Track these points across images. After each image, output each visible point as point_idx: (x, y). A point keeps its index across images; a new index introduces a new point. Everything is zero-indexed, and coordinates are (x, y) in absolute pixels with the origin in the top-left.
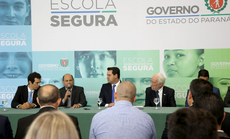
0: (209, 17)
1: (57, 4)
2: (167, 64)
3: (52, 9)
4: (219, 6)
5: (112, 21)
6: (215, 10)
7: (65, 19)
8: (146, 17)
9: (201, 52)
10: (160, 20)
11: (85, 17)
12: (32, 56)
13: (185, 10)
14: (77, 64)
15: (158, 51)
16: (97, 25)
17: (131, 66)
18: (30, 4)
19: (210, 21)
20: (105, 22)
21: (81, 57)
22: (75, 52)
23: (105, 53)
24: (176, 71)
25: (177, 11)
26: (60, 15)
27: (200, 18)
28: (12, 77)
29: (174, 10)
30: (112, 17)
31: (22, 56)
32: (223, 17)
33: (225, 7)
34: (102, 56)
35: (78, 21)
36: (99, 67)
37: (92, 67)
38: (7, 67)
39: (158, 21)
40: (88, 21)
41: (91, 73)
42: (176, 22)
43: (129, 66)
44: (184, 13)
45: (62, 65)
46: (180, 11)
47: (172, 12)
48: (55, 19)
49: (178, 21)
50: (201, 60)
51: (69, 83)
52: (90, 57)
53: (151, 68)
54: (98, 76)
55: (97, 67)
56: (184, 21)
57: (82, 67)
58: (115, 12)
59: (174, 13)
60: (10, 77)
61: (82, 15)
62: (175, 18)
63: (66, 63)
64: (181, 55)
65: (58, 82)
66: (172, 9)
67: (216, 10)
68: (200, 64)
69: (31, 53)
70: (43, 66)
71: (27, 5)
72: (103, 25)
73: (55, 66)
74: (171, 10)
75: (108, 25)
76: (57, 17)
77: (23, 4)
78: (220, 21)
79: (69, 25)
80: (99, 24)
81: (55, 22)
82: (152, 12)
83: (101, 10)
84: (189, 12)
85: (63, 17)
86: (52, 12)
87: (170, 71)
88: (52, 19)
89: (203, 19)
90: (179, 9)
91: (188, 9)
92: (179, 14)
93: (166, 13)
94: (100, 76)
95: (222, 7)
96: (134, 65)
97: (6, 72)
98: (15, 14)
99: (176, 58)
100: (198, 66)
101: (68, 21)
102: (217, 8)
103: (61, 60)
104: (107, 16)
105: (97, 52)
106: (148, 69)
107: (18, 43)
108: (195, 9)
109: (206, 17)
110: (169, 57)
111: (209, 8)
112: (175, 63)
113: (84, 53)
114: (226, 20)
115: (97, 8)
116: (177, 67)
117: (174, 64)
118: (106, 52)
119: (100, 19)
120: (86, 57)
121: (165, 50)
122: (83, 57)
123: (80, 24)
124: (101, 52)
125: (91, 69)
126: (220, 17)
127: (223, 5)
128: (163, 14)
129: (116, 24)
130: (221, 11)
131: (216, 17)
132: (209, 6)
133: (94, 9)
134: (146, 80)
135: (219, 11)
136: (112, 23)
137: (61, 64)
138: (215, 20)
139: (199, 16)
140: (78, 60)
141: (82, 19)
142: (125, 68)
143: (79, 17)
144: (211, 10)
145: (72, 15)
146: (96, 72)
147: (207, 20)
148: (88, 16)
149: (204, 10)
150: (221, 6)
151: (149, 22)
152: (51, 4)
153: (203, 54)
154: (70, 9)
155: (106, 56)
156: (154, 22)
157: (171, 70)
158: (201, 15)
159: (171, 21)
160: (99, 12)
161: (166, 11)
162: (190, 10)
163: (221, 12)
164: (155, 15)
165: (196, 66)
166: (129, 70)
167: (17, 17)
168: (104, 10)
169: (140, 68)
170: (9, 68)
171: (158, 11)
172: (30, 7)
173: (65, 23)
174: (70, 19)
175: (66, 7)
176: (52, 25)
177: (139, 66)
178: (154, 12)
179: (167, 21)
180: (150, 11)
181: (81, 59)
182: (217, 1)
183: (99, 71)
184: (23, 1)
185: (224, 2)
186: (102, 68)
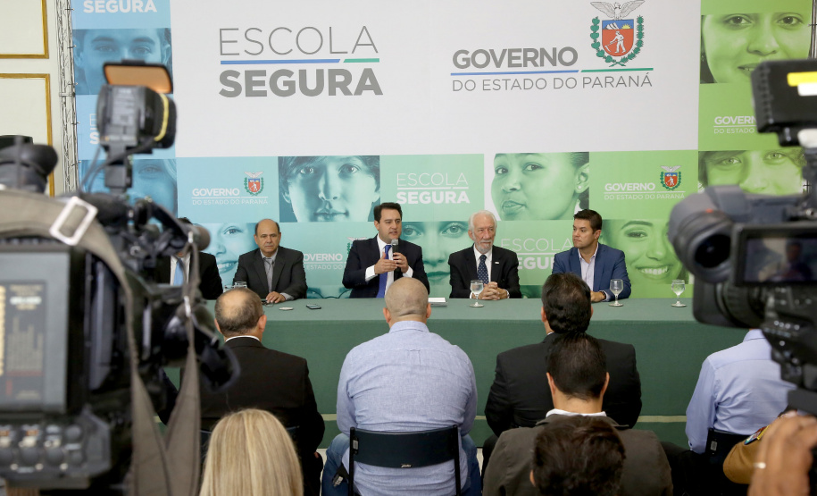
0: (602, 76)
1: (236, 42)
2: (503, 187)
3: (222, 54)
4: (624, 49)
5: (368, 82)
6: (614, 58)
7: (255, 78)
8: (452, 74)
9: (582, 158)
10: (486, 83)
11: (303, 74)
13: (545, 58)
14: (284, 187)
15: (481, 157)
16: (332, 92)
17: (417, 193)
18: (170, 43)
19: (603, 83)
20: (352, 87)
21: (294, 171)
22: (280, 159)
23: (352, 162)
24: (522, 205)
25: (526, 59)
26: (241, 69)
27: (579, 76)
29: (518, 58)
30: (368, 73)
31: (151, 168)
32: (634, 75)
33: (637, 51)
34: (346, 170)
35: (285, 83)
36: (338, 196)
37: (321, 195)
39: (479, 85)
40: (312, 84)
41: (320, 210)
42: (522, 86)
43: (410, 194)
44: (542, 64)
45: (248, 191)
46: (533, 60)
47: (514, 62)
48: (230, 78)
49: (528, 84)
50: (583, 178)
51: (269, 241)
52: (316, 171)
53: (464, 198)
54: (336, 217)
55: (333, 194)
56: (541, 84)
57: (296, 196)
58: (377, 60)
59: (519, 65)
61: (295, 68)
62: (521, 78)
63: (258, 187)
64: (536, 167)
65: (239, 231)
66: (514, 54)
67: (618, 59)
68: (580, 187)
69: (173, 162)
70: (203, 192)
71: (163, 44)
72: (347, 92)
73: (230, 194)
74: (511, 58)
75: (358, 92)
76: (236, 74)
77: (151, 42)
78: (627, 84)
79: (264, 94)
80: (338, 90)
81: (230, 86)
82: (465, 63)
83: (342, 57)
84: (554, 64)
85: (249, 74)
86: (223, 63)
87: (510, 205)
88: (224, 78)
89: (587, 81)
90: (531, 55)
91: (551, 56)
92: (530, 67)
93: (498, 64)
94: (340, 219)
95: (631, 51)
96: (422, 191)
99: (524, 173)
100: (575, 194)
101: (262, 83)
102: (620, 54)
103: (246, 179)
104: (357, 71)
105: (332, 158)
106: (456, 199)
108: (568, 57)
109: (593, 76)
110: (505, 171)
111: (600, 54)
112: (522, 185)
113: (301, 161)
114: (640, 84)
115: (332, 53)
116: (526, 195)
117: (518, 187)
118: (355, 159)
119: (340, 78)
120: (307, 170)
121: (498, 155)
122: (298, 172)
123: (291, 92)
124: (342, 159)
125: (320, 201)
126: (626, 75)
127: (634, 46)
128: (492, 67)
129: (378, 92)
130: (630, 61)
131: (616, 75)
132: (601, 48)
133: (324, 54)
134: (451, 228)
135: (625, 60)
136: (368, 88)
137: (246, 188)
138: (615, 83)
139: (577, 71)
140: (286, 179)
141: (296, 78)
142: (403, 198)
143: (289, 73)
144: (605, 58)
145: (271, 70)
146: (331, 207)
147: (597, 83)
148: (311, 71)
149: (589, 58)
151: (458, 86)
152: (221, 42)
153: (587, 164)
154: (268, 55)
155: (355, 170)
157: (512, 202)
158: (583, 71)
159: (510, 84)
160: (337, 61)
161: (498, 58)
162: (556, 57)
163: (629, 64)
164: (472, 69)
165: (571, 193)
166: (411, 202)
168: (350, 56)
169: (438, 198)
172: (169, 50)
173: (255, 88)
174: (267, 79)
175: (256, 48)
176: (223, 93)
177: (434, 194)
178: (471, 61)
179: (502, 84)
180: (460, 59)
181: (293, 177)
182: (619, 37)
183: (337, 206)
184: (152, 35)
185: (636, 39)
186: (344, 197)
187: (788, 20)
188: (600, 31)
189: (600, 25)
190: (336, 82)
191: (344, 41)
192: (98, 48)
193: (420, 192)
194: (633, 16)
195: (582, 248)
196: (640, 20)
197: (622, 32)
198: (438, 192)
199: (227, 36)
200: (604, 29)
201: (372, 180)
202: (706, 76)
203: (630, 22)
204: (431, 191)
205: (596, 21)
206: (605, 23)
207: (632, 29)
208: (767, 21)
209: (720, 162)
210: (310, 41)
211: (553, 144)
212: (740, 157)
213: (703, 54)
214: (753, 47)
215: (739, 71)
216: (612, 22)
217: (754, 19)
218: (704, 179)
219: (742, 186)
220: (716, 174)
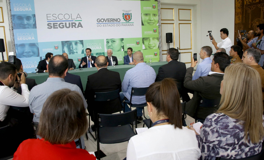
0: (125, 24)
1: (50, 17)
2: (108, 45)
5: (80, 25)
7: (55, 25)
8: (97, 23)
9: (122, 39)
10: (104, 25)
11: (66, 24)
12: (38, 45)
14: (63, 48)
15: (103, 40)
16: (72, 27)
18: (35, 17)
20: (77, 26)
22: (62, 42)
24: (112, 49)
25: (111, 21)
26: (52, 23)
27: (121, 24)
28: (29, 57)
30: (80, 23)
31: (33, 45)
32: (131, 24)
33: (131, 19)
34: (76, 43)
35: (62, 26)
37: (71, 49)
38: (25, 51)
39: (102, 26)
40: (68, 26)
41: (71, 52)
42: (111, 26)
44: (114, 22)
46: (112, 21)
48: (50, 25)
50: (123, 43)
52: (70, 44)
53: (101, 48)
54: (75, 53)
55: (74, 49)
57: (66, 50)
58: (81, 21)
60: (27, 57)
61: (64, 22)
62: (110, 24)
63: (57, 48)
64: (114, 41)
67: (128, 21)
69: (37, 43)
71: (34, 18)
72: (75, 27)
73: (51, 50)
74: (108, 20)
75: (78, 27)
76: (51, 24)
77: (31, 17)
79: (57, 28)
80: (73, 27)
81: (49, 26)
82: (99, 21)
83: (74, 20)
85: (54, 24)
86: (48, 21)
88: (48, 25)
90: (112, 20)
92: (112, 22)
93: (106, 22)
94: (76, 54)
97: (25, 54)
98: (27, 23)
99: (112, 43)
101: (57, 26)
103: (55, 46)
104: (77, 23)
105: (73, 41)
106: (99, 48)
107: (30, 38)
108: (119, 20)
109: (123, 24)
110: (108, 42)
111: (124, 20)
113: (66, 42)
115: (72, 19)
116: (112, 47)
117: (111, 45)
118: (78, 41)
119: (74, 24)
120: (68, 44)
121: (107, 39)
122: (66, 44)
123: (63, 27)
124: (75, 41)
125: (71, 50)
126: (129, 24)
128: (104, 22)
129: (82, 27)
131: (128, 24)
133: (70, 19)
134: (98, 54)
135: (129, 21)
136: (80, 26)
137: (55, 48)
140: (63, 46)
141: (64, 24)
143: (63, 24)
145: (59, 23)
146: (73, 51)
147: (124, 25)
149: (122, 21)
150: (129, 19)
151: (98, 26)
152: (47, 17)
153: (123, 41)
154: (58, 20)
155: (78, 43)
157: (110, 48)
159: (108, 25)
160: (73, 21)
161: (106, 20)
162: (116, 20)
163: (130, 22)
164: (101, 22)
165: (121, 46)
167: (28, 24)
168: (76, 20)
170: (26, 52)
171: (102, 20)
172: (35, 19)
173: (55, 27)
174: (58, 25)
175: (55, 18)
176: (48, 28)
180: (98, 20)
181: (65, 45)
182: (128, 17)
183: (75, 51)
184: (31, 15)
185: (130, 17)
186: (76, 49)
187: (155, 15)
188: (124, 16)
190: (73, 25)
191: (74, 17)
192: (18, 19)
194: (130, 13)
195: (129, 55)
196: (131, 14)
197: (128, 16)
198: (95, 47)
199: (48, 16)
200: (125, 15)
201: (82, 45)
202: (143, 24)
205: (123, 14)
207: (130, 15)
208: (151, 15)
209: (146, 40)
210: (67, 17)
211: (117, 37)
213: (142, 20)
214: (150, 19)
215: (148, 24)
217: (149, 14)
218: (143, 43)
219: (149, 44)
220: (145, 42)
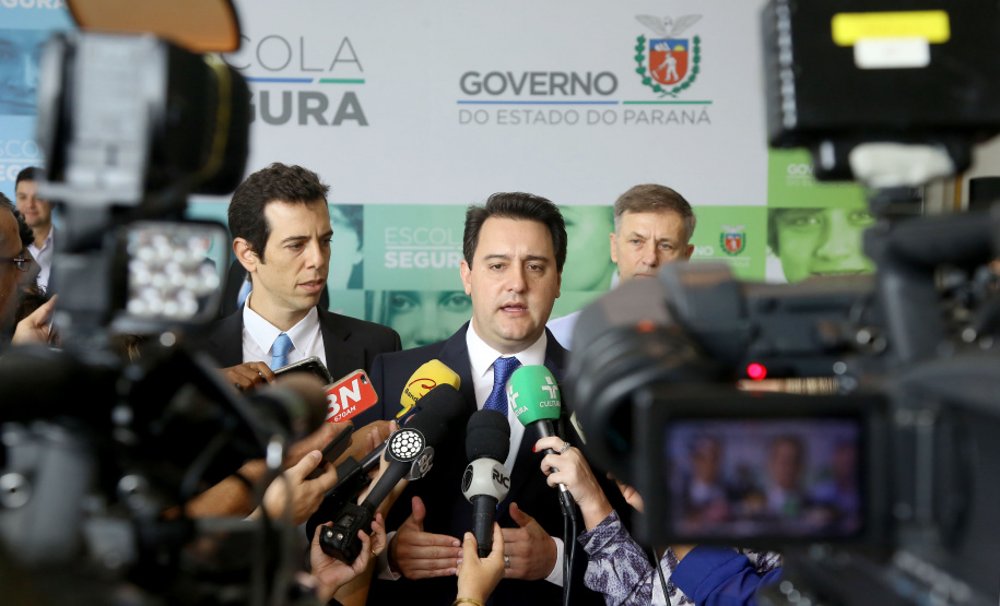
0: (648, 109)
4: (676, 76)
5: (350, 110)
6: (663, 87)
8: (460, 102)
10: (502, 114)
11: (265, 96)
13: (577, 85)
16: (303, 121)
17: (411, 254)
19: (649, 118)
20: (330, 115)
25: (553, 86)
27: (620, 109)
29: (543, 84)
30: (350, 98)
32: (688, 109)
33: (692, 78)
39: (493, 117)
40: (276, 110)
42: (547, 119)
43: (402, 254)
44: (573, 92)
46: (561, 87)
47: (538, 88)
49: (555, 117)
56: (571, 117)
58: (361, 81)
59: (544, 93)
61: (256, 88)
62: (546, 109)
66: (538, 79)
67: (669, 88)
72: (322, 122)
74: (533, 84)
75: (337, 121)
78: (680, 121)
80: (311, 119)
82: (474, 88)
83: (317, 76)
84: (587, 90)
89: (629, 115)
90: (559, 80)
91: (585, 82)
92: (558, 96)
93: (517, 91)
95: (685, 79)
96: (419, 251)
102: (672, 82)
104: (335, 95)
108: (606, 84)
109: (637, 109)
111: (646, 82)
114: (696, 120)
115: (303, 69)
118: (331, 208)
119: (313, 104)
126: (678, 109)
128: (509, 94)
129: (363, 122)
130: (683, 91)
131: (667, 109)
132: (648, 74)
133: (293, 71)
135: (676, 90)
136: (350, 117)
138: (664, 119)
139: (616, 103)
141: (255, 100)
142: (391, 260)
144: (651, 86)
147: (642, 118)
148: (276, 92)
149: (632, 86)
150: (682, 76)
151: (465, 117)
156: (481, 117)
158: (626, 103)
159: (532, 116)
160: (309, 81)
161: (518, 82)
162: (591, 84)
163: (684, 95)
164: (484, 96)
166: (403, 265)
168: (327, 75)
169: (438, 260)
177: (433, 255)
178: (483, 86)
179: (523, 116)
180: (469, 83)
182: (670, 61)
185: (691, 64)
188: (646, 53)
189: (647, 45)
190: (309, 108)
191: (318, 57)
193: (415, 252)
194: (688, 35)
196: (697, 40)
197: (674, 54)
198: (438, 252)
200: (652, 50)
201: (352, 236)
203: (684, 43)
204: (429, 252)
205: (641, 40)
206: (654, 43)
207: (685, 52)
209: (793, 222)
210: (275, 55)
212: (819, 216)
216: (662, 41)
218: (774, 242)
219: (821, 252)
220: (789, 238)
